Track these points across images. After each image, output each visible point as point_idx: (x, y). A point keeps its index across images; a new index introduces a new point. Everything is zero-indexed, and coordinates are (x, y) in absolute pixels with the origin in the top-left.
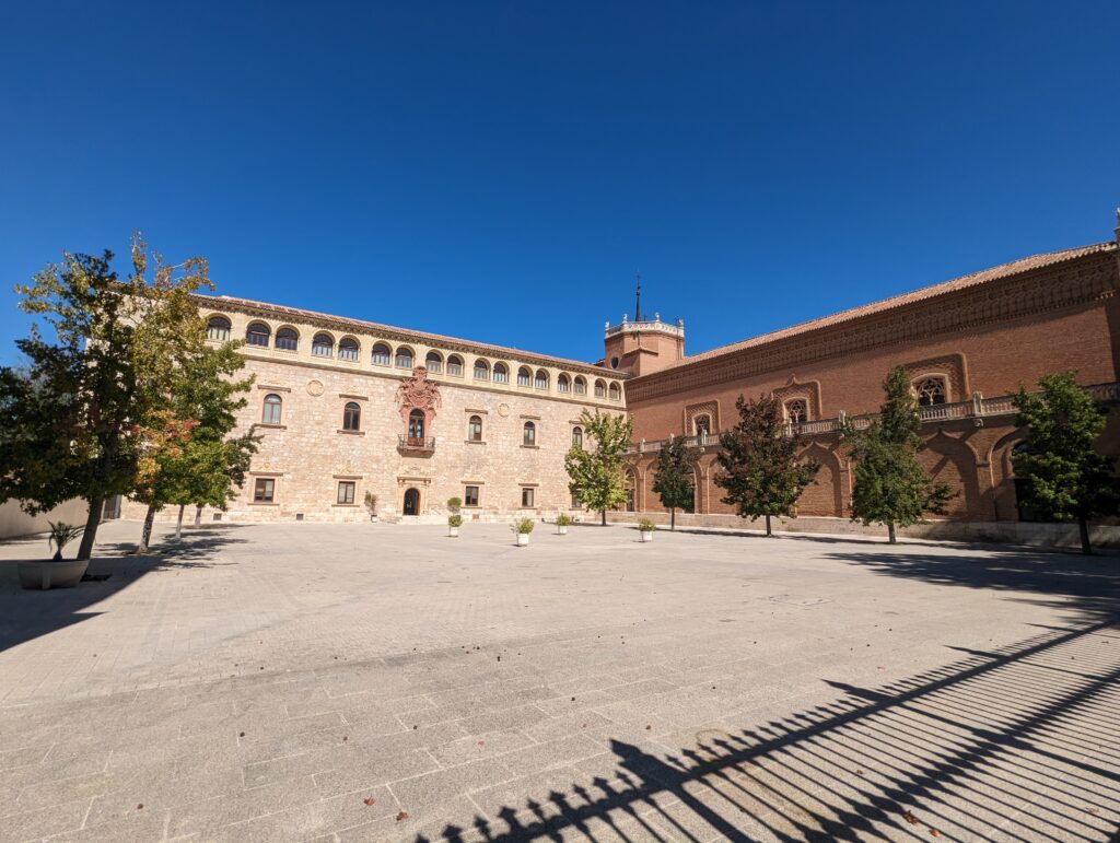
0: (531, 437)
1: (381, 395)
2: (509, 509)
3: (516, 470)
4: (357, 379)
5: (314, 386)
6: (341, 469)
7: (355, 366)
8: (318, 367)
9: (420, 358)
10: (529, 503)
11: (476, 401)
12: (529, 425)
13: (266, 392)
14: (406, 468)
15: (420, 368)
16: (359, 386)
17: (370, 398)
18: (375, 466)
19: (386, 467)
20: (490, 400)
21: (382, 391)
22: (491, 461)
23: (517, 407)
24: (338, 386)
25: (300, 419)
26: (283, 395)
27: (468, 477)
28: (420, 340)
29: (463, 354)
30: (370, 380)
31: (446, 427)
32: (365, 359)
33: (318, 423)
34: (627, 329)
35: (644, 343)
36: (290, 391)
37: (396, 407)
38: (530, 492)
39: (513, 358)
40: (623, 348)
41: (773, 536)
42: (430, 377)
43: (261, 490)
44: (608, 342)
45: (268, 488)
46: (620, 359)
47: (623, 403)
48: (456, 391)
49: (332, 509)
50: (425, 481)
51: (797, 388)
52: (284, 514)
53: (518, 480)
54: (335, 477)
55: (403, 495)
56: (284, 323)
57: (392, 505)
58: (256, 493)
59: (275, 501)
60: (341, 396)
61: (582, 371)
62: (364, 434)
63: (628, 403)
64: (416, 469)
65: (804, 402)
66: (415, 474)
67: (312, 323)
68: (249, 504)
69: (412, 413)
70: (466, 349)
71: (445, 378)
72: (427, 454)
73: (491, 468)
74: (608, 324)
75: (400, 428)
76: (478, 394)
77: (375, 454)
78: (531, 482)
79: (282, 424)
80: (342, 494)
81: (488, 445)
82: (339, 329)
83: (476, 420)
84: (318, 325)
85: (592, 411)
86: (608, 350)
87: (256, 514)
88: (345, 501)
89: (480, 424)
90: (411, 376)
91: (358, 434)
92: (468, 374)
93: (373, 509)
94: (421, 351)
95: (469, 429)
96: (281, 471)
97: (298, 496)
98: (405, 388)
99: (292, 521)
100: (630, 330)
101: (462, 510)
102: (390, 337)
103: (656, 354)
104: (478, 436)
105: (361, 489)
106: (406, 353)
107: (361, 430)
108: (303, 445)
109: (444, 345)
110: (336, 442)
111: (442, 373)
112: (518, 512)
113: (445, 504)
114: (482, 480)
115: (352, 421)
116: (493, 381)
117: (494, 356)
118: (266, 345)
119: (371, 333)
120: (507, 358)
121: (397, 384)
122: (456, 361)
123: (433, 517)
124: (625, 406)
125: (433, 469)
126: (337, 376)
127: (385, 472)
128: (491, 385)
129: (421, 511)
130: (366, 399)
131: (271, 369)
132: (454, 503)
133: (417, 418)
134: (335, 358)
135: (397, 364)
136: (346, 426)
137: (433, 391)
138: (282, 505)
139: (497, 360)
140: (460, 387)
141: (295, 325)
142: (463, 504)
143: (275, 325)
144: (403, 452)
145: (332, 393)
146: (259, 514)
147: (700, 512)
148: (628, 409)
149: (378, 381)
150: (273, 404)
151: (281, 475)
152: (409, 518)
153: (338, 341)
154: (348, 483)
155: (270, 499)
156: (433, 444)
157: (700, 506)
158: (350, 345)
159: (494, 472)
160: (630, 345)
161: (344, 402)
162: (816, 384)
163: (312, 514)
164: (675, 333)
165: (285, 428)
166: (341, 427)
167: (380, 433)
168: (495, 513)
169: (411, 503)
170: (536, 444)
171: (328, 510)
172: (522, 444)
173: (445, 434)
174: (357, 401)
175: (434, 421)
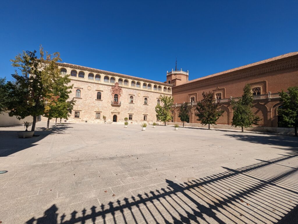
0: (146, 102)
1: (106, 90)
2: (140, 121)
3: (142, 111)
4: (100, 86)
5: (89, 87)
6: (96, 109)
7: (99, 82)
8: (90, 82)
9: (117, 81)
10: (146, 119)
11: (132, 92)
12: (146, 99)
13: (77, 89)
14: (113, 110)
15: (117, 83)
16: (101, 88)
17: (104, 91)
19: (108, 109)
20: (135, 92)
21: (107, 89)
22: (136, 108)
23: (142, 94)
24: (95, 88)
25: (86, 96)
26: (81, 90)
27: (129, 112)
28: (117, 75)
29: (128, 79)
30: (104, 86)
31: (124, 99)
32: (102, 80)
33: (90, 97)
34: (173, 73)
35: (178, 77)
36: (83, 89)
37: (110, 93)
38: (146, 117)
39: (142, 81)
40: (172, 78)
41: (210, 130)
42: (120, 85)
43: (76, 115)
44: (168, 76)
45: (78, 114)
46: (171, 81)
47: (171, 93)
48: (127, 89)
49: (94, 120)
50: (118, 113)
51: (219, 90)
52: (82, 121)
53: (143, 113)
54: (95, 112)
55: (113, 117)
56: (81, 70)
57: (110, 119)
58: (75, 115)
59: (80, 117)
60: (96, 90)
61: (160, 84)
62: (102, 100)
63: (172, 93)
65: (221, 94)
66: (116, 111)
67: (88, 70)
68: (73, 118)
69: (115, 95)
70: (129, 78)
71: (123, 86)
72: (119, 106)
73: (136, 110)
74: (168, 72)
75: (112, 99)
76: (132, 90)
77: (105, 106)
78: (146, 114)
79: (81, 97)
80: (97, 116)
81: (135, 104)
82: (95, 72)
83: (132, 97)
84: (90, 71)
85: (163, 95)
86: (167, 79)
87: (75, 121)
88: (98, 118)
89: (133, 98)
90: (114, 85)
91: (101, 100)
92: (130, 85)
93: (105, 120)
94: (117, 78)
95: (130, 100)
96: (81, 110)
97: (86, 116)
98: (113, 88)
99: (84, 123)
100: (174, 73)
101: (128, 121)
102: (109, 74)
103: (181, 80)
104: (132, 101)
105: (102, 115)
106: (113, 79)
107: (102, 99)
108: (87, 103)
109: (123, 77)
110: (95, 102)
111: (123, 85)
112: (143, 122)
113: (124, 119)
114: (133, 113)
115: (99, 97)
116: (136, 87)
117: (136, 80)
118: (76, 76)
119: (104, 73)
120: (140, 81)
121: (111, 87)
122: (126, 81)
123: (120, 122)
124: (172, 94)
125: (120, 110)
126: (95, 85)
127: (108, 111)
128: (136, 88)
129: (118, 121)
130: (103, 91)
131: (78, 83)
132: (126, 119)
133: (116, 96)
134: (94, 80)
135: (111, 82)
136: (98, 98)
137: (120, 89)
138: (82, 118)
139: (137, 81)
140: (128, 88)
141: (84, 71)
142: (128, 119)
143: (78, 71)
144: (113, 105)
146: (76, 121)
147: (191, 123)
148: (172, 95)
149: (106, 86)
150: (78, 92)
151: (81, 111)
152: (114, 123)
153: (95, 75)
154: (98, 113)
155: (78, 117)
156: (120, 103)
157: (191, 121)
158: (98, 77)
159: (136, 111)
160: (173, 77)
161: (97, 92)
162: (224, 89)
163: (89, 121)
164: (186, 74)
165: (82, 98)
166: (96, 99)
167: (106, 100)
168: (137, 122)
169: (115, 119)
170: (148, 104)
171: (93, 120)
172: (144, 104)
173: (124, 101)
174: (100, 92)
175: (121, 97)
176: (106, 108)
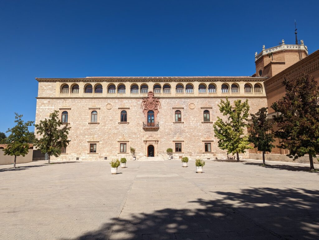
0: (208, 118)
1: (135, 106)
2: (198, 153)
3: (200, 134)
4: (125, 101)
5: (109, 105)
6: (120, 138)
7: (124, 96)
8: (110, 98)
9: (151, 89)
10: (209, 150)
11: (177, 103)
12: (206, 112)
13: (91, 110)
14: (147, 136)
15: (151, 92)
16: (126, 104)
17: (130, 108)
18: (134, 136)
19: (139, 136)
20: (184, 102)
21: (135, 104)
22: (187, 131)
23: (199, 104)
24: (117, 105)
25: (104, 119)
26: (97, 110)
27: (175, 139)
28: (149, 80)
29: (170, 83)
30: (130, 101)
31: (164, 117)
32: (128, 92)
33: (111, 120)
34: (265, 53)
35: (275, 59)
36: (100, 109)
37: (141, 110)
38: (209, 145)
40: (263, 64)
42: (156, 95)
43: (92, 148)
44: (257, 63)
45: (95, 147)
46: (263, 70)
48: (168, 100)
49: (118, 155)
50: (156, 141)
52: (100, 157)
53: (202, 139)
54: (118, 142)
55: (147, 148)
56: (97, 83)
57: (142, 152)
58: (90, 149)
59: (97, 152)
60: (119, 108)
61: (235, 81)
62: (129, 123)
64: (151, 136)
66: (150, 139)
67: (106, 81)
68: (88, 154)
69: (148, 112)
70: (171, 80)
71: (162, 95)
72: (156, 129)
73: (187, 134)
74: (256, 53)
75: (144, 119)
76: (178, 100)
77: (134, 131)
78: (209, 140)
79: (98, 122)
80: (122, 148)
81: (185, 123)
82: (116, 81)
83: (178, 112)
84: (109, 81)
86: (257, 67)
87: (90, 157)
88: (123, 151)
89: (181, 114)
90: (147, 96)
91: (126, 123)
92: (173, 91)
93: (134, 154)
94: (151, 85)
95: (174, 117)
96: (98, 140)
97: (105, 150)
98: (145, 102)
99: (103, 160)
100: (267, 53)
101: (174, 154)
102: (137, 81)
103: (284, 63)
104: (180, 119)
105: (129, 146)
106: (145, 87)
107: (128, 121)
108: (106, 129)
109: (161, 80)
110: (118, 127)
111: (161, 93)
112: (203, 155)
113: (165, 151)
114: (183, 140)
115: (124, 118)
116: (185, 93)
117: (185, 81)
118: (92, 92)
119: (129, 81)
120: (192, 81)
121: (141, 101)
122: (167, 87)
123: (160, 157)
124: (265, 95)
125: (159, 136)
126: (117, 100)
127: (139, 139)
128: (185, 95)
129: (155, 155)
131: (93, 101)
132: (169, 151)
133: (151, 114)
134: (116, 94)
135: (141, 92)
136: (122, 120)
137: (157, 102)
138: (99, 154)
140: (170, 98)
141: (100, 83)
142: (174, 151)
143: (93, 84)
144: (146, 129)
145: (115, 107)
146: (92, 157)
148: (267, 97)
149: (134, 100)
150: (95, 115)
151: (98, 142)
152: (151, 158)
154: (123, 144)
155: (95, 151)
156: (158, 125)
158: (121, 87)
159: (189, 136)
160: (267, 61)
161: (120, 111)
163: (110, 157)
166: (120, 121)
167: (135, 122)
168: (191, 155)
169: (151, 151)
170: (211, 121)
171: (116, 155)
172: (203, 121)
173: (164, 120)
174: (125, 110)
175: (158, 115)
176: (135, 134)
